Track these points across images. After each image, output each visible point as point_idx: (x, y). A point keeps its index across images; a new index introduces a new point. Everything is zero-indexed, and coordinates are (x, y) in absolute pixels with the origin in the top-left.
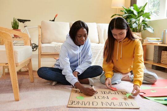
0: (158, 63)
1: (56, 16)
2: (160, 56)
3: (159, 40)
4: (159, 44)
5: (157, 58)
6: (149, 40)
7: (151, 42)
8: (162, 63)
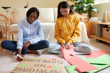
0: (100, 37)
1: (28, 4)
2: (101, 32)
3: (101, 20)
4: (100, 22)
5: (99, 33)
6: (92, 20)
7: (94, 21)
8: (103, 37)
